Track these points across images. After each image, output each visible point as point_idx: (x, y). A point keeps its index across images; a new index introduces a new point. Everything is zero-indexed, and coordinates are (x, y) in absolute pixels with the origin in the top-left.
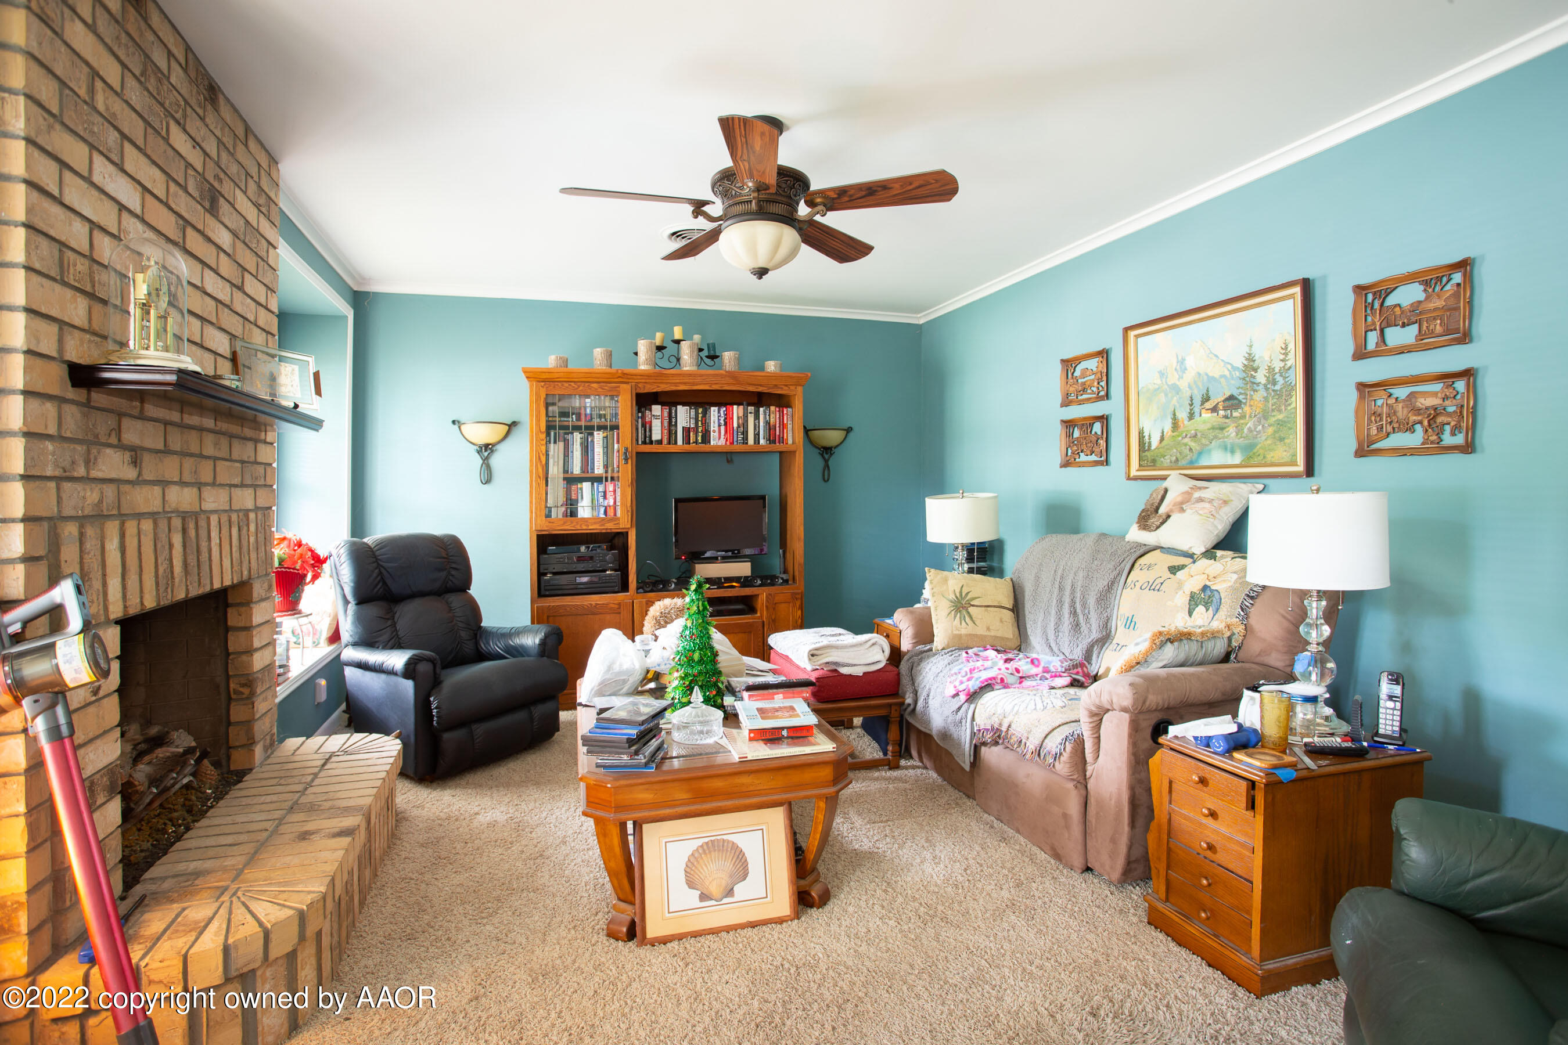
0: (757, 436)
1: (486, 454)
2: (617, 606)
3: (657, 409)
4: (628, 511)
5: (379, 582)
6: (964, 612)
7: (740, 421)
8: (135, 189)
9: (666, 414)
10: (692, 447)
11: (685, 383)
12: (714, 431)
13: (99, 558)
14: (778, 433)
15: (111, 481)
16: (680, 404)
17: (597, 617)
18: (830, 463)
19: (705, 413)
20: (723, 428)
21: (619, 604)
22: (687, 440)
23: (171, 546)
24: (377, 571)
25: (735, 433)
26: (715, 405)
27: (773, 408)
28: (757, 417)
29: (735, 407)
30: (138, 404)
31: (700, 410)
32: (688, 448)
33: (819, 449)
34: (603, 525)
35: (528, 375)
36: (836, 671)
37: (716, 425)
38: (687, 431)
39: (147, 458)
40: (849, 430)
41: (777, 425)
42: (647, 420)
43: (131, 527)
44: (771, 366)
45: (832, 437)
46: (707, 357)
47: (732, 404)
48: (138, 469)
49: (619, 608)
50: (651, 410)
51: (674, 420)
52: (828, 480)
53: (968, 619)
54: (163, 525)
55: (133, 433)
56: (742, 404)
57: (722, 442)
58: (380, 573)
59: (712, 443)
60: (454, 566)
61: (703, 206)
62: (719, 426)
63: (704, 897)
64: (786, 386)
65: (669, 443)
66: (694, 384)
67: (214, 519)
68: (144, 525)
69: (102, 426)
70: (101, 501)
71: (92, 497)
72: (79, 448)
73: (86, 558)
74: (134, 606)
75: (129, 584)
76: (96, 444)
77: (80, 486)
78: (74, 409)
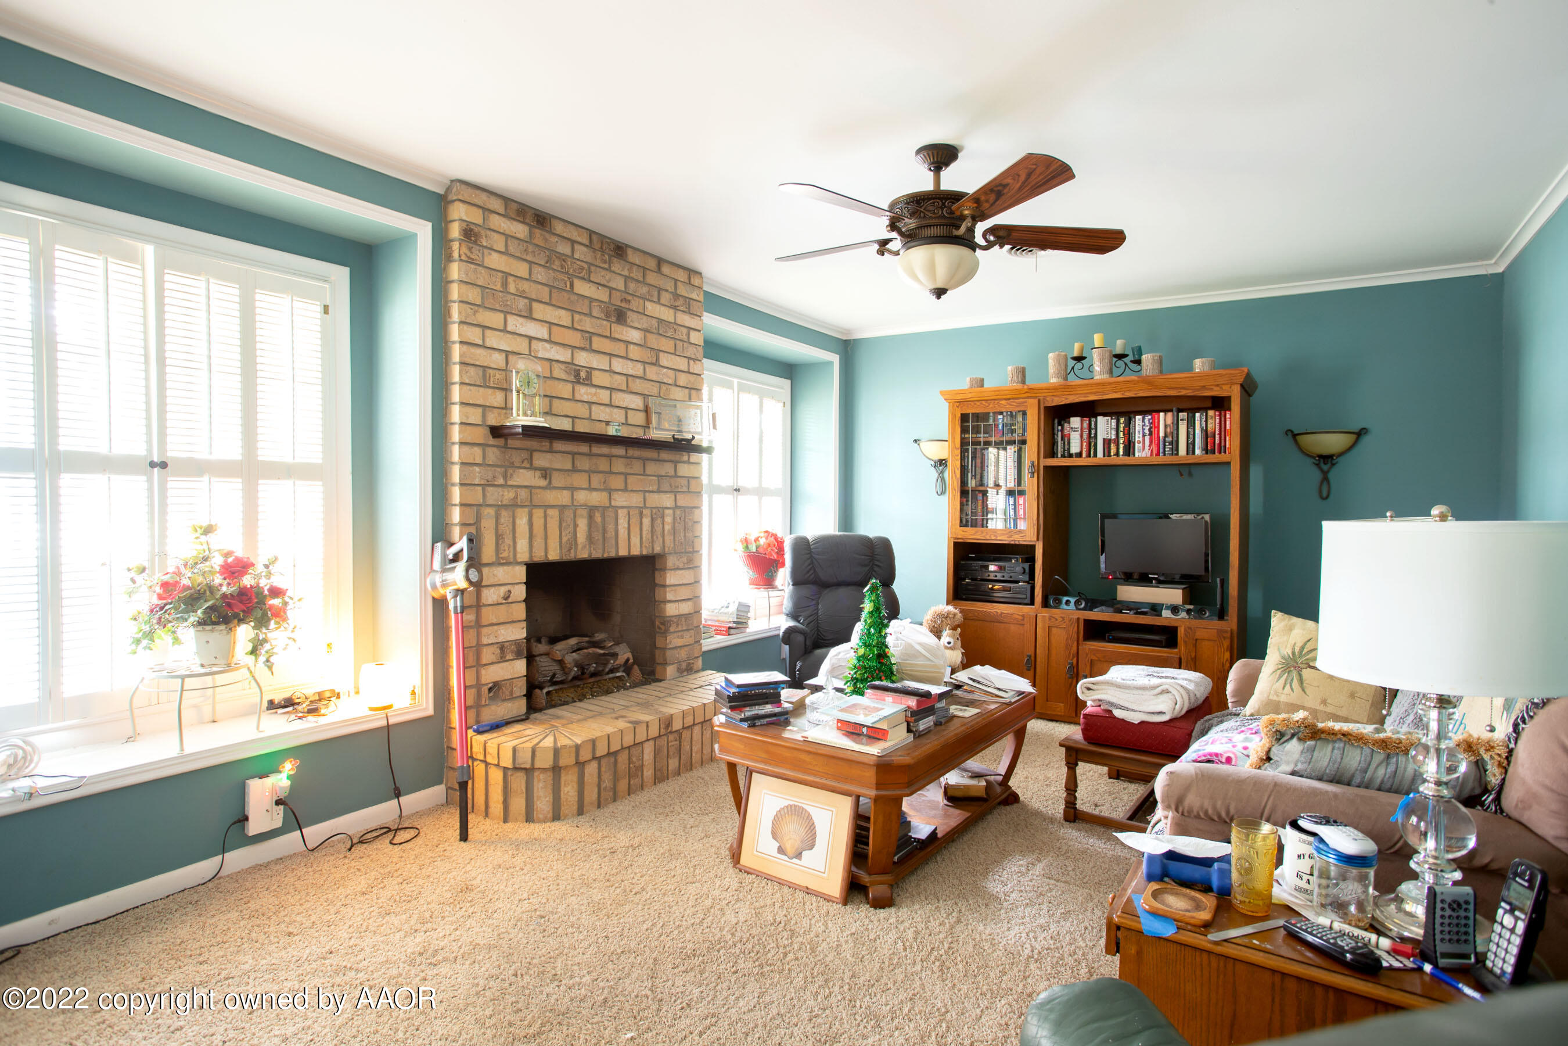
0: (1191, 447)
1: (941, 468)
2: (1020, 618)
3: (1075, 422)
4: (1034, 525)
5: (810, 569)
6: (1295, 674)
7: (1168, 430)
8: (543, 326)
9: (1085, 426)
10: (1113, 460)
11: (1095, 393)
12: (1139, 442)
13: (511, 528)
14: (1217, 441)
15: (526, 487)
16: (1100, 414)
17: (1003, 625)
18: (1330, 475)
19: (1129, 423)
20: (1147, 438)
21: (1023, 616)
22: (1107, 453)
23: (576, 526)
24: (809, 561)
25: (1161, 443)
26: (1139, 413)
27: (1211, 413)
28: (1191, 423)
29: (1162, 414)
30: (547, 444)
31: (1122, 420)
32: (1108, 461)
33: (1313, 457)
34: (1010, 537)
35: (946, 397)
36: (1110, 712)
37: (1141, 435)
38: (1107, 442)
39: (555, 475)
40: (1360, 434)
41: (1217, 432)
42: (1066, 432)
43: (538, 513)
44: (1199, 365)
45: (1332, 442)
46: (1131, 361)
47: (1159, 411)
48: (548, 480)
49: (1023, 620)
50: (1069, 423)
51: (1093, 432)
52: (1327, 498)
53: (1295, 683)
54: (569, 514)
55: (542, 460)
56: (1171, 411)
57: (1146, 453)
58: (812, 563)
59: (1136, 455)
60: (877, 563)
61: (887, 244)
62: (1144, 436)
63: (781, 850)
64: (1217, 385)
65: (1089, 455)
66: (1104, 393)
67: (622, 513)
68: (550, 512)
69: (517, 457)
70: (516, 497)
71: (508, 495)
72: (499, 469)
73: (501, 527)
74: (539, 557)
75: (535, 544)
76: (512, 467)
77: (500, 489)
78: (495, 449)
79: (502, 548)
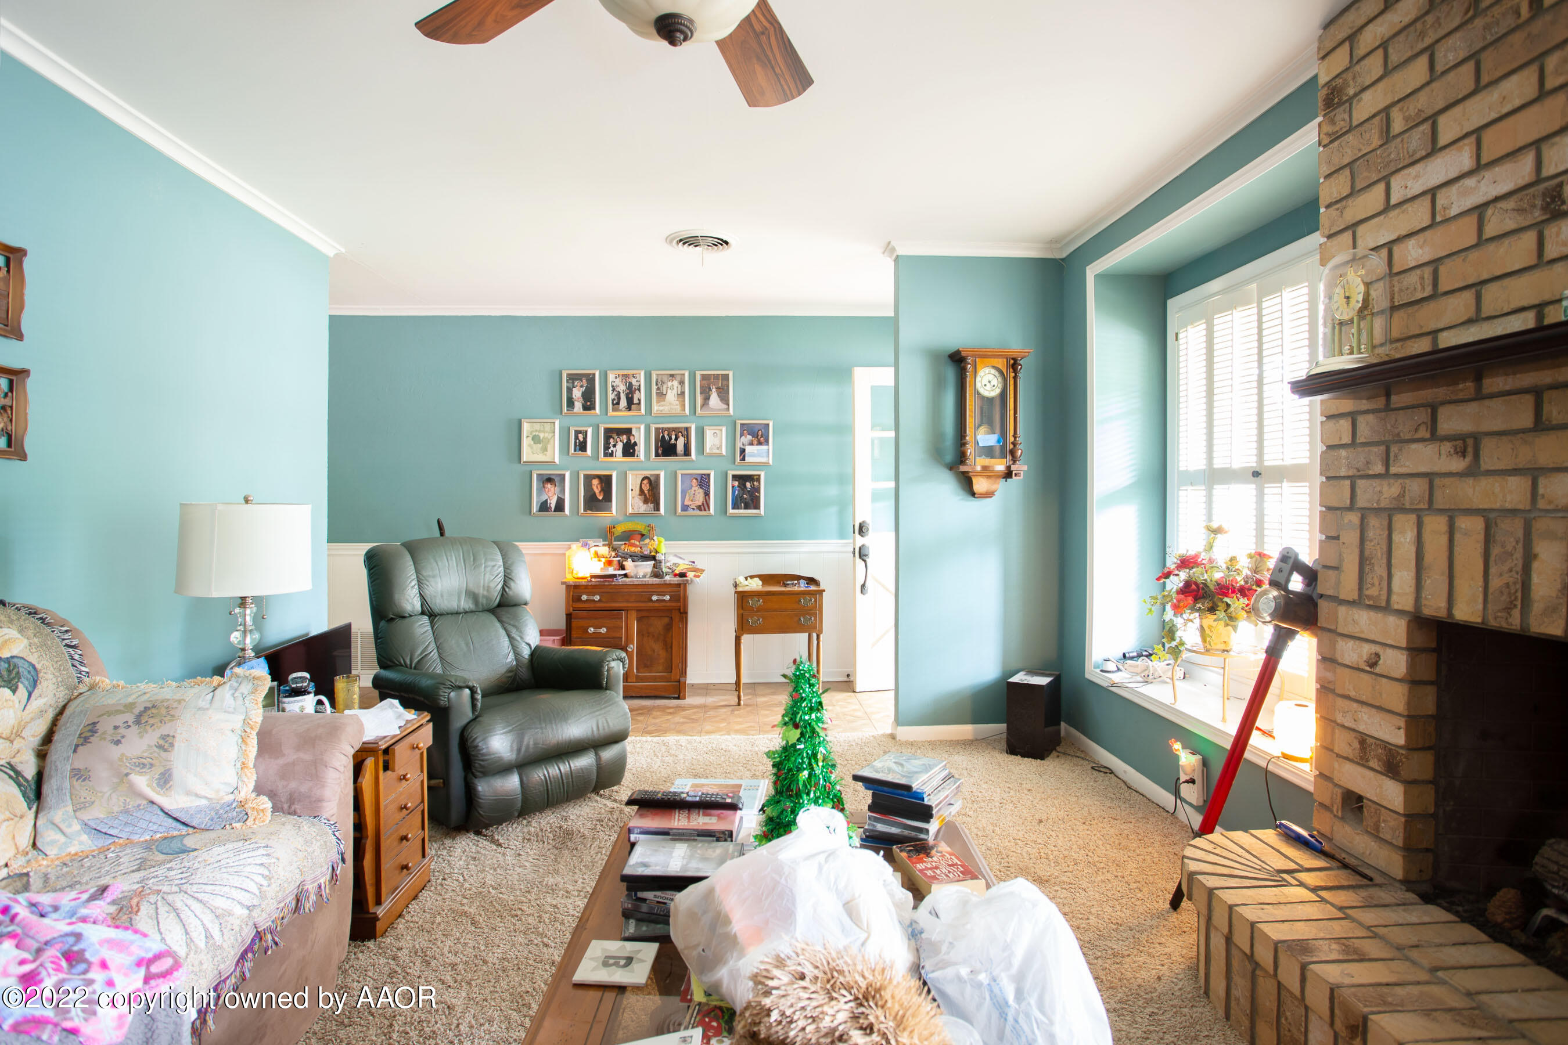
13: (1386, 547)
15: (1423, 474)
39: (1489, 444)
48: (1469, 459)
55: (1457, 419)
68: (1464, 523)
69: (1405, 424)
70: (1402, 495)
71: (1389, 491)
72: (1375, 449)
73: (1369, 546)
74: (1435, 606)
75: (1427, 583)
76: (1397, 442)
77: (1375, 483)
78: (1370, 417)
79: (1369, 580)
